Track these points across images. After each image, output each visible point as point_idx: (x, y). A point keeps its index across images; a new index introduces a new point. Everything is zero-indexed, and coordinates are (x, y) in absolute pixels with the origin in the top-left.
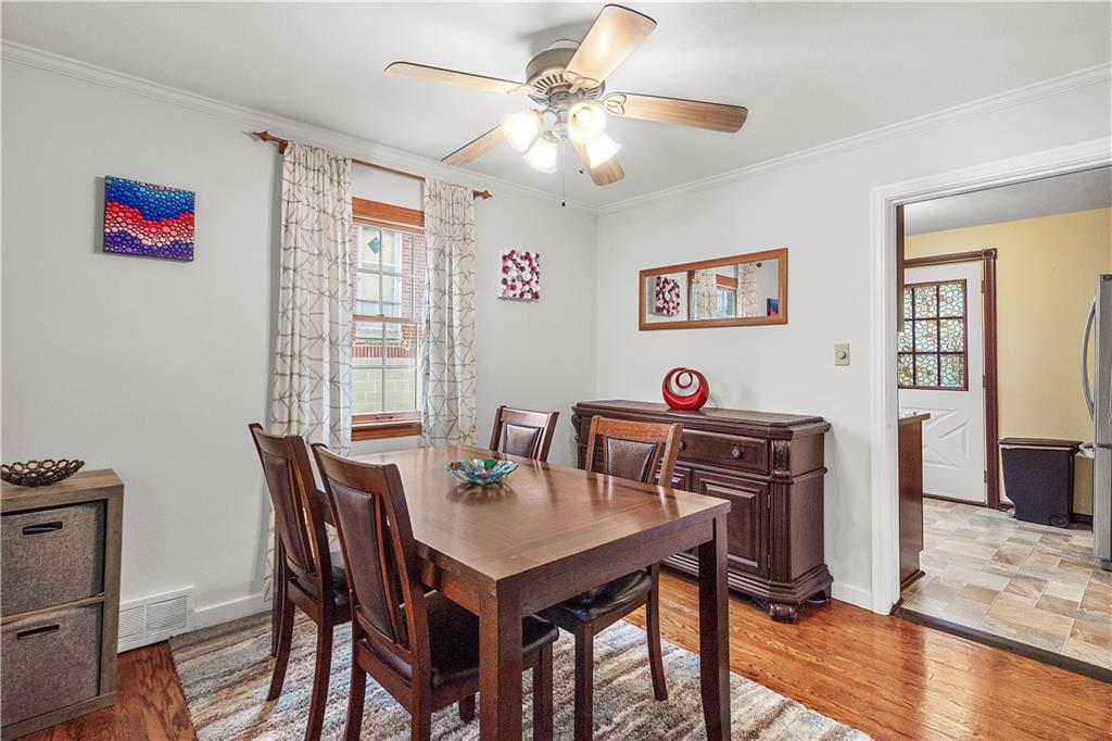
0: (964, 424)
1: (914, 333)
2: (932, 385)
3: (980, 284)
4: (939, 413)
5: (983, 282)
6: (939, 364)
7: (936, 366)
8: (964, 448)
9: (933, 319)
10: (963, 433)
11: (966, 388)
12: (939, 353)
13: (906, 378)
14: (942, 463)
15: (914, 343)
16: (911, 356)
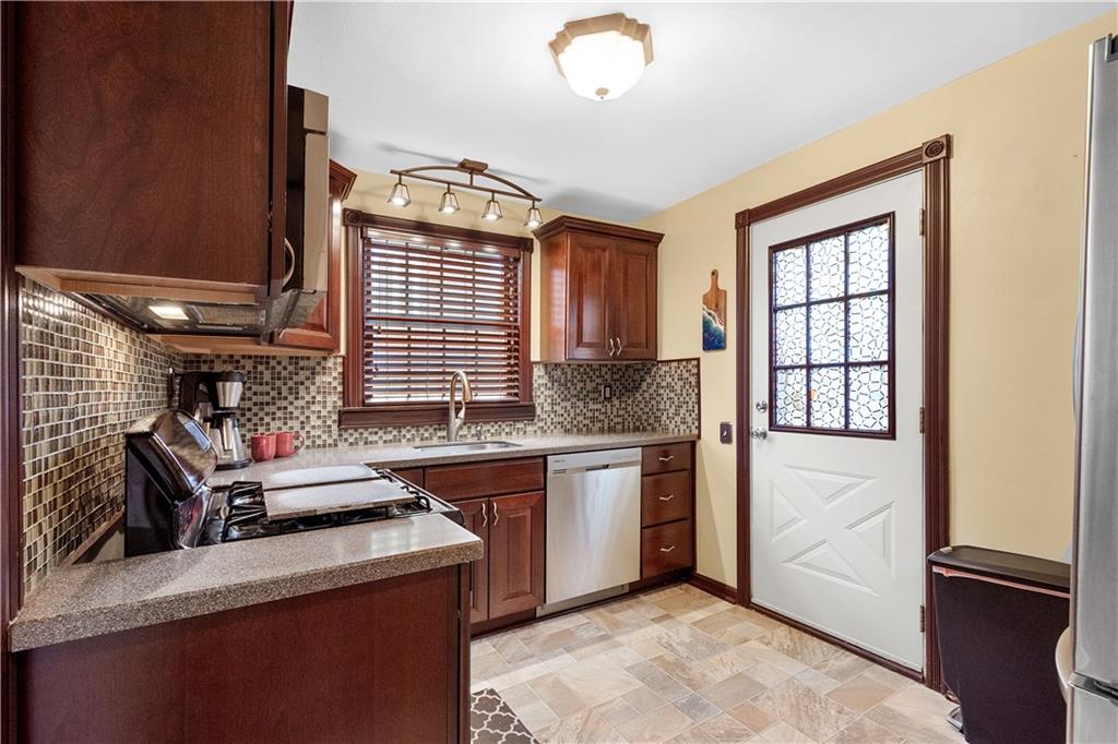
0: (888, 506)
1: (808, 329)
2: (835, 426)
3: (918, 218)
4: (846, 481)
5: (924, 213)
6: (847, 386)
7: (842, 390)
8: (886, 554)
9: (838, 300)
10: (885, 524)
11: (891, 434)
12: (847, 365)
13: (797, 414)
14: (847, 578)
15: (808, 349)
16: (804, 371)
